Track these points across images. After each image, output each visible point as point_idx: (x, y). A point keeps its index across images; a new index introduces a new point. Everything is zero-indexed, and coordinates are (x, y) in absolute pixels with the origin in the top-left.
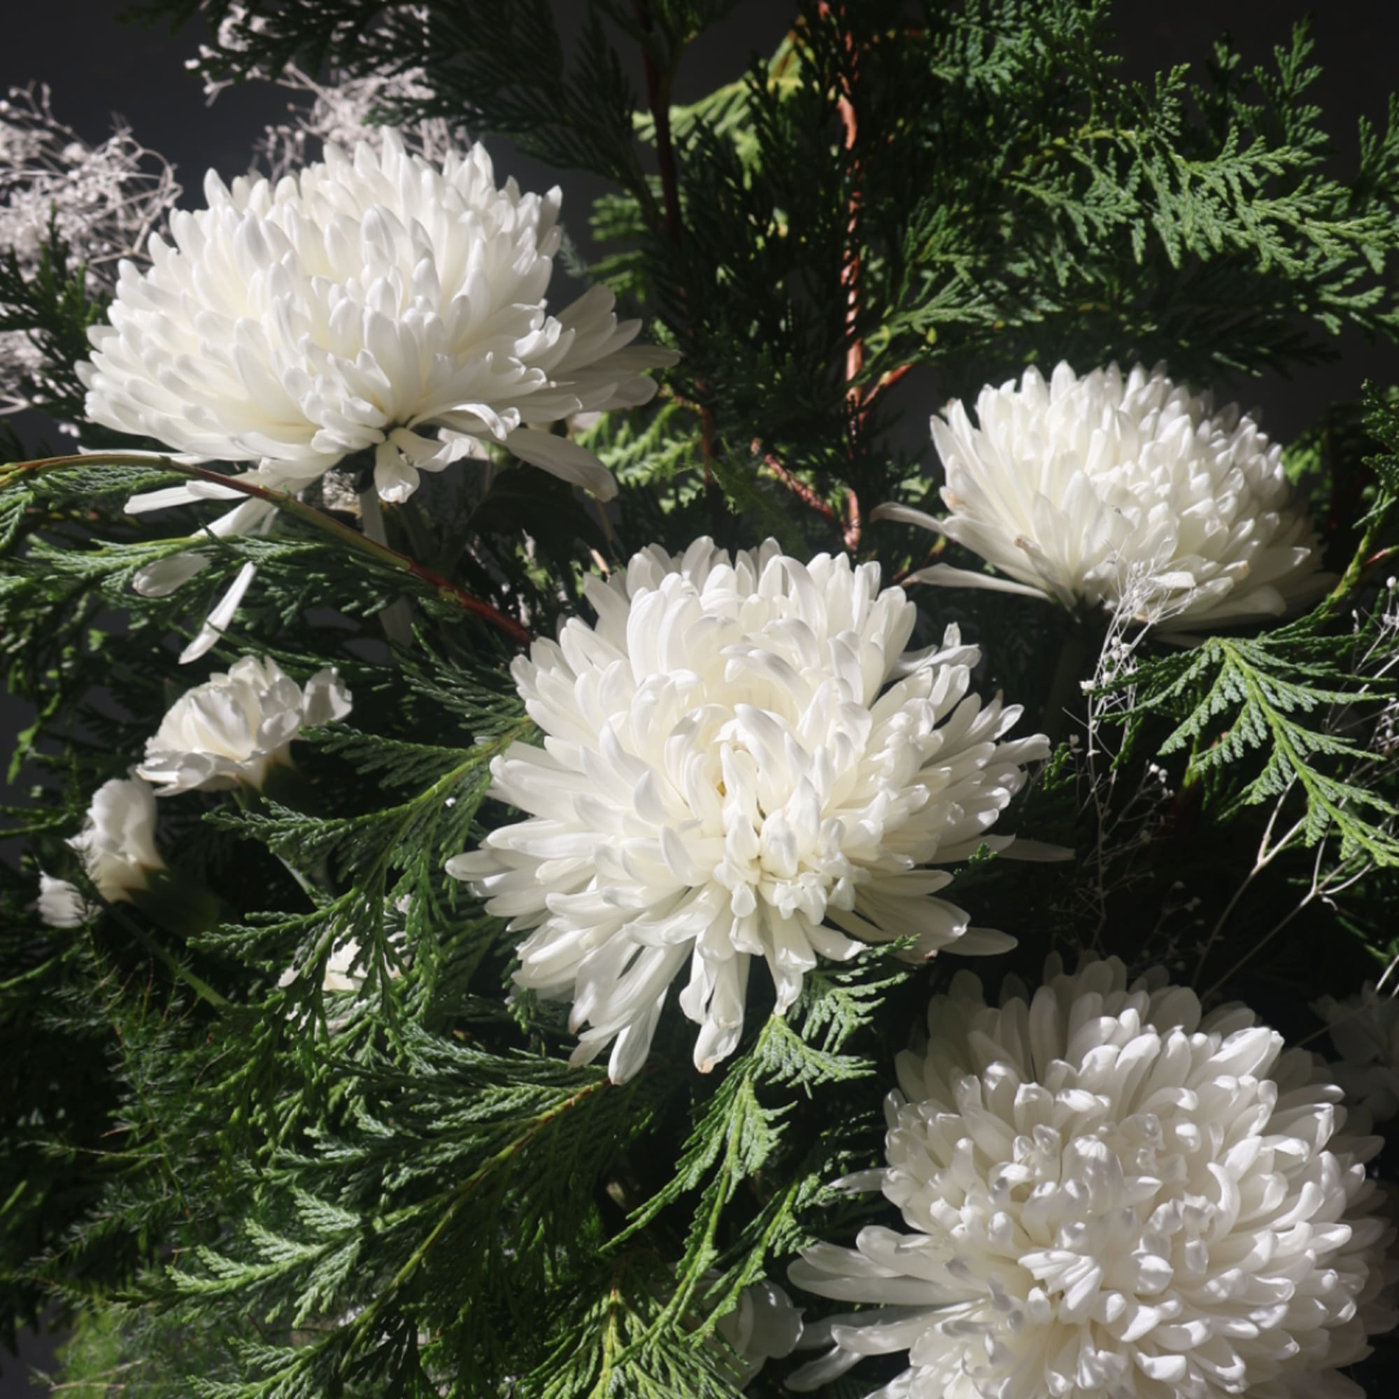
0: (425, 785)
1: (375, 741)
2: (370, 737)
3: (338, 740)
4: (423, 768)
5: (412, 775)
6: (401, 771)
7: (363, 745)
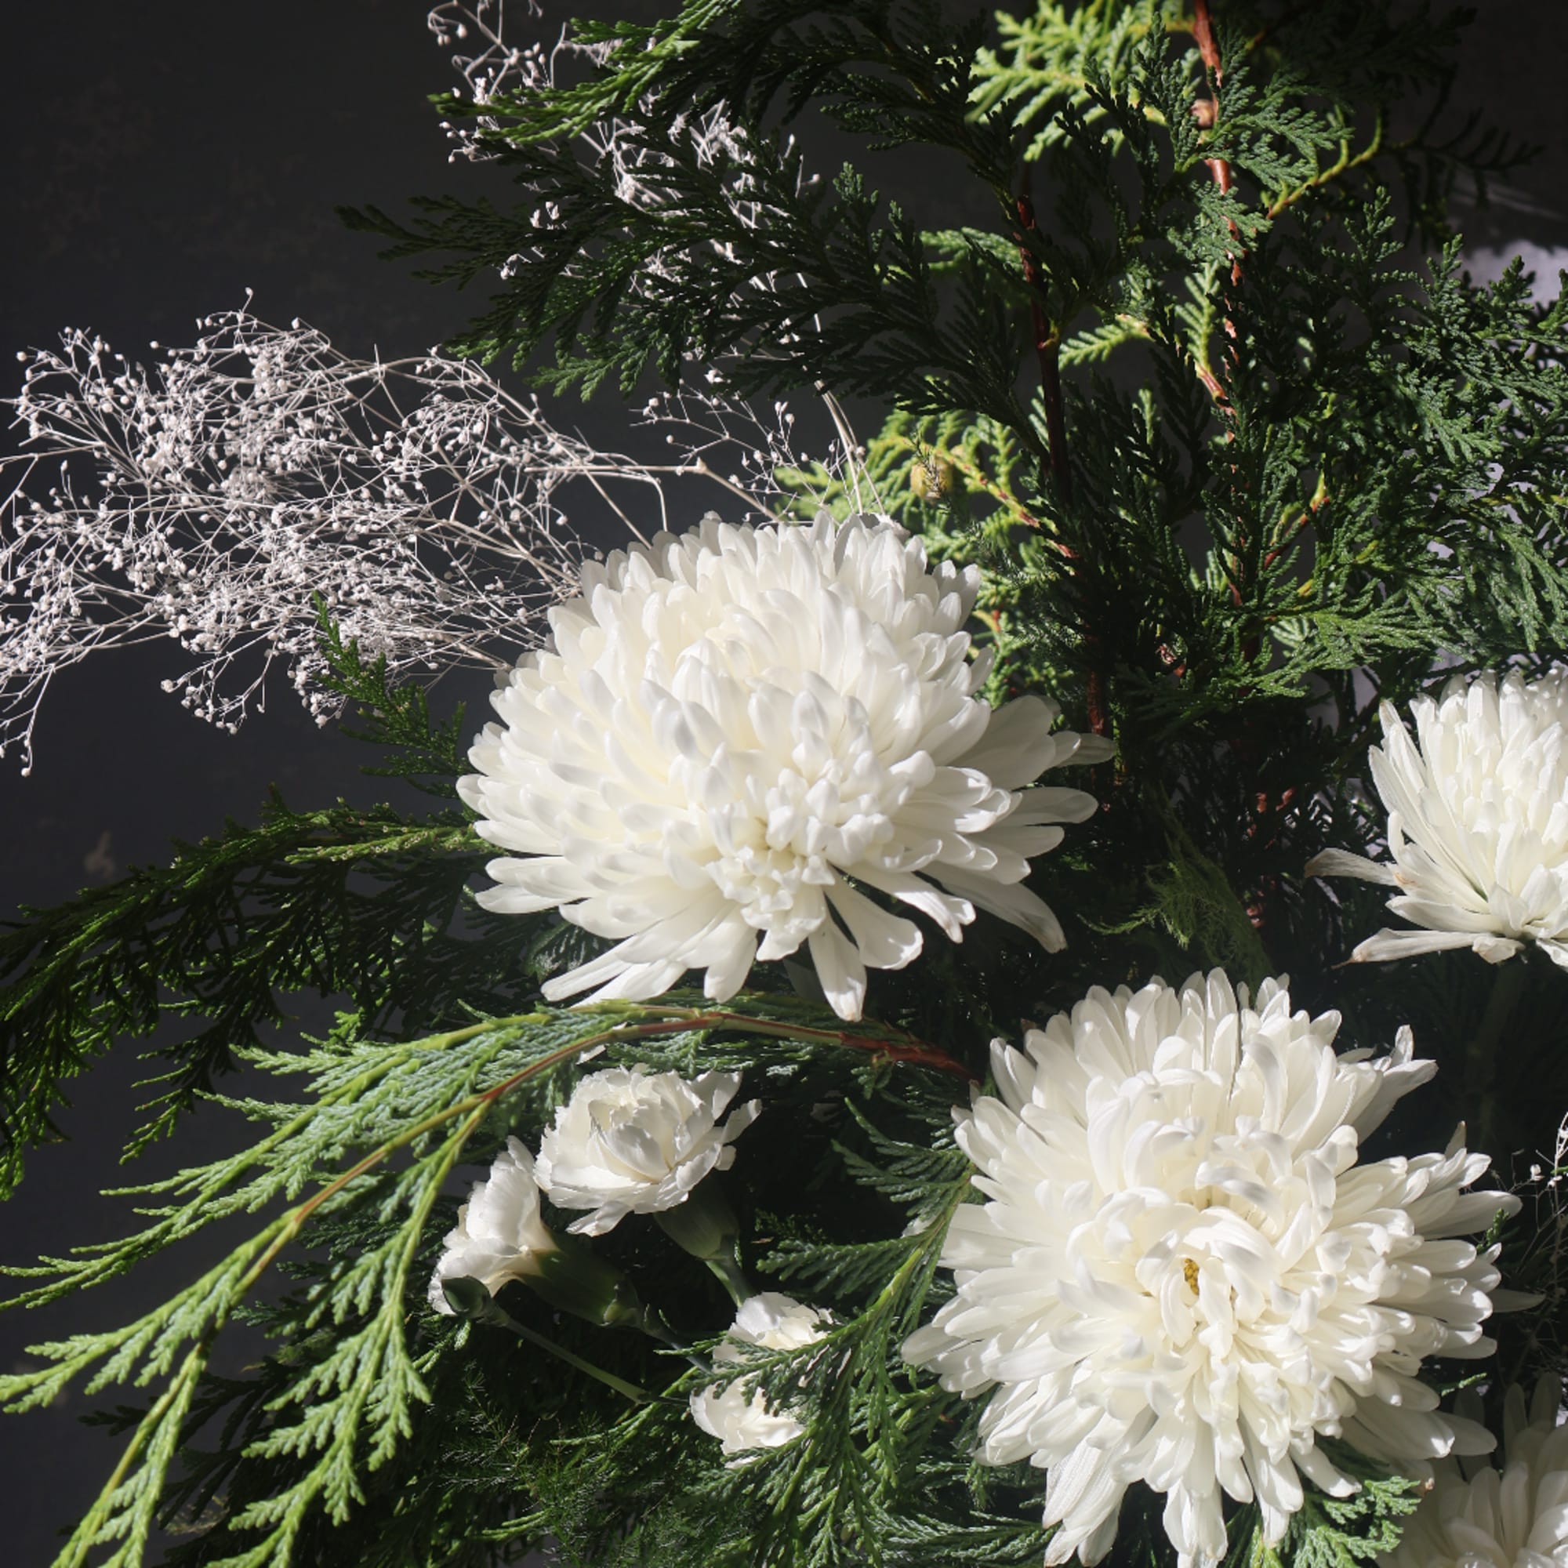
0: (879, 1284)
1: (828, 1252)
2: (824, 1250)
3: (795, 1262)
4: (875, 1268)
5: (866, 1276)
6: (855, 1276)
7: (820, 1258)
